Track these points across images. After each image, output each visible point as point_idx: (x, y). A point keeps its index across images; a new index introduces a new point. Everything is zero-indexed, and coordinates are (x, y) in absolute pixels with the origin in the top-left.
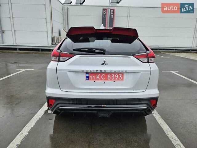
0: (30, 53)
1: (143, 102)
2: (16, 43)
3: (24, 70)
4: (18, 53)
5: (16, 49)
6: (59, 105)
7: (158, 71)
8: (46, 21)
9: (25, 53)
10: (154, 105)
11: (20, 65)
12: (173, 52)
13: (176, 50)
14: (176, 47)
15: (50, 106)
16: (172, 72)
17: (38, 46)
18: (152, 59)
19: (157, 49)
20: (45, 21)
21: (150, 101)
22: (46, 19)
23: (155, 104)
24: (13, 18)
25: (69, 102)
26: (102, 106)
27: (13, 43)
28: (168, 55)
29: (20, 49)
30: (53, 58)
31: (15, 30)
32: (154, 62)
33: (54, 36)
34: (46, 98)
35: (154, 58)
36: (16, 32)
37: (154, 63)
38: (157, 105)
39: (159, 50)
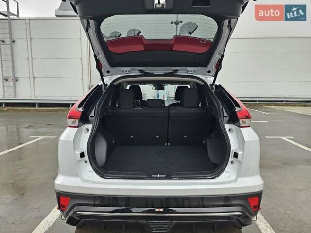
0: (57, 111)
1: (234, 203)
2: (35, 96)
3: (41, 138)
4: (37, 110)
5: (34, 105)
6: (76, 209)
7: (258, 143)
8: (82, 63)
9: (47, 111)
10: (255, 207)
11: (39, 130)
12: (282, 106)
13: (286, 102)
14: (286, 98)
15: (62, 208)
16: (284, 138)
17: (68, 100)
18: (246, 121)
19: (255, 101)
20: (80, 62)
21: (247, 199)
22: (81, 59)
23: (257, 204)
24: (32, 58)
25: (94, 202)
26: (156, 210)
27: (31, 96)
28: (275, 111)
29: (41, 105)
30: (71, 122)
31: (35, 76)
32: (249, 126)
33: (92, 84)
34: (55, 193)
35: (248, 120)
36: (36, 79)
37: (250, 128)
38: (261, 206)
39: (259, 101)
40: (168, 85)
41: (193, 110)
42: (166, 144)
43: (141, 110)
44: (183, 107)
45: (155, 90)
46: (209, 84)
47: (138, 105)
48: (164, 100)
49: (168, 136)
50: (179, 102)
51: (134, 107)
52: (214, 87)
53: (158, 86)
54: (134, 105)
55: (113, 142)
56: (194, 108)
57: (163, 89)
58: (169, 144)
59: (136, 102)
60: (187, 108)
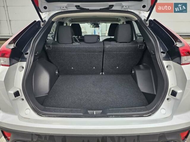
2: (12, 34)
24: (7, 6)
27: (9, 34)
36: (11, 22)
40: (103, 23)
41: (125, 45)
42: (101, 73)
43: (79, 45)
44: (117, 42)
45: (92, 27)
46: (143, 19)
47: (76, 41)
48: (99, 36)
49: (103, 67)
50: (113, 37)
51: (73, 43)
52: (148, 22)
53: (95, 24)
54: (72, 41)
55: (57, 73)
56: (126, 43)
57: (99, 27)
58: (103, 73)
59: (74, 37)
60: (120, 43)
